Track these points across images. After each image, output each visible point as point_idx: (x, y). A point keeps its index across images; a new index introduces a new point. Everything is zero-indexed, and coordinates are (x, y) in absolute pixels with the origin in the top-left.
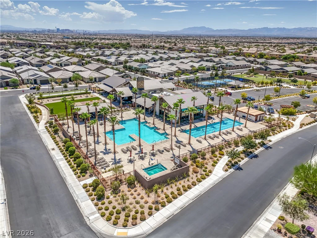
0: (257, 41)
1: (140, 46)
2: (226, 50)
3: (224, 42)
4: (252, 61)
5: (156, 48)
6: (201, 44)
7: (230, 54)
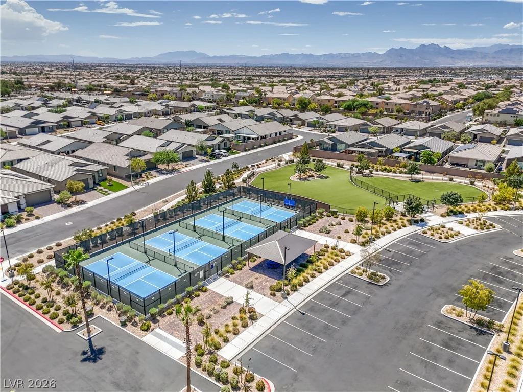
0: (278, 74)
1: (48, 86)
2: (232, 91)
3: (227, 76)
4: (291, 119)
5: (88, 90)
6: (187, 79)
7: (241, 100)
